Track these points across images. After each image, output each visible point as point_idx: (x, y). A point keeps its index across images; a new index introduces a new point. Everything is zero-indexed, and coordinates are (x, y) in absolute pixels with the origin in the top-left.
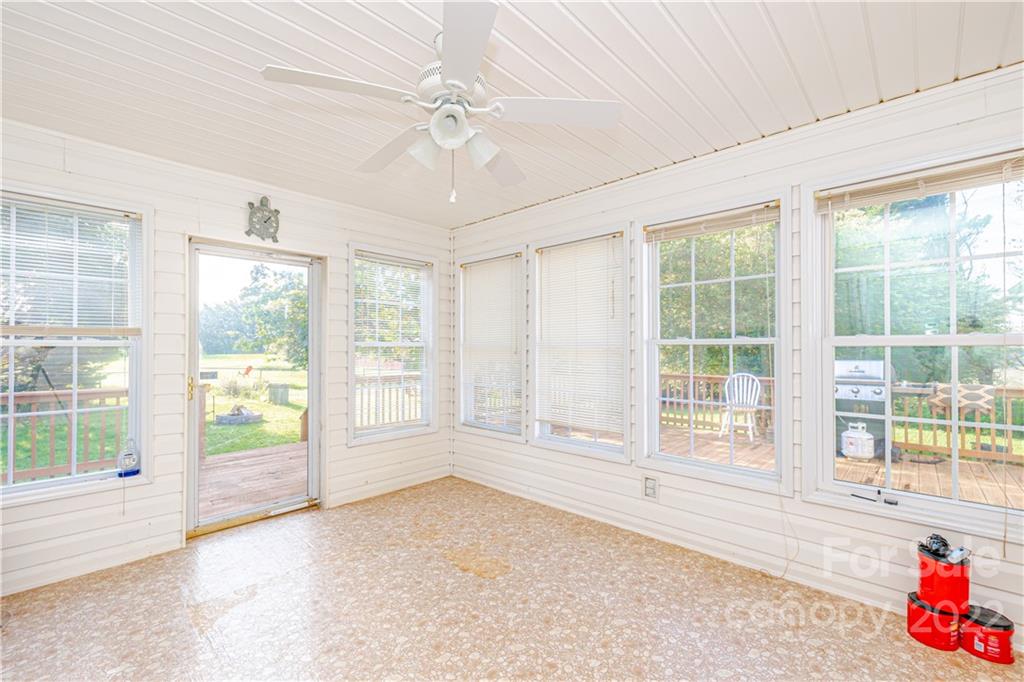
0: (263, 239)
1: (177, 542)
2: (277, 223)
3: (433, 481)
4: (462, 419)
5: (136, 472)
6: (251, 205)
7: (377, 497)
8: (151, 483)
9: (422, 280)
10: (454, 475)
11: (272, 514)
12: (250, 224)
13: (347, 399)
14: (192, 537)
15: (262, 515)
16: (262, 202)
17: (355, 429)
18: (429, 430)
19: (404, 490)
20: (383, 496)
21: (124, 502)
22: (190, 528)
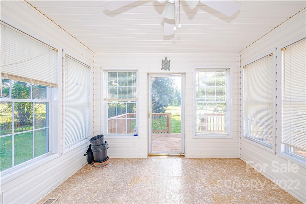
1: (145, 156)
2: (170, 65)
3: (229, 158)
4: (244, 135)
5: (137, 135)
6: (162, 60)
7: (204, 159)
8: (139, 139)
9: (225, 76)
10: (241, 158)
11: (170, 155)
12: (162, 66)
13: (193, 121)
14: (150, 156)
16: (165, 59)
17: (196, 132)
18: (228, 137)
19: (215, 159)
20: (206, 159)
21: (134, 142)
22: (149, 153)
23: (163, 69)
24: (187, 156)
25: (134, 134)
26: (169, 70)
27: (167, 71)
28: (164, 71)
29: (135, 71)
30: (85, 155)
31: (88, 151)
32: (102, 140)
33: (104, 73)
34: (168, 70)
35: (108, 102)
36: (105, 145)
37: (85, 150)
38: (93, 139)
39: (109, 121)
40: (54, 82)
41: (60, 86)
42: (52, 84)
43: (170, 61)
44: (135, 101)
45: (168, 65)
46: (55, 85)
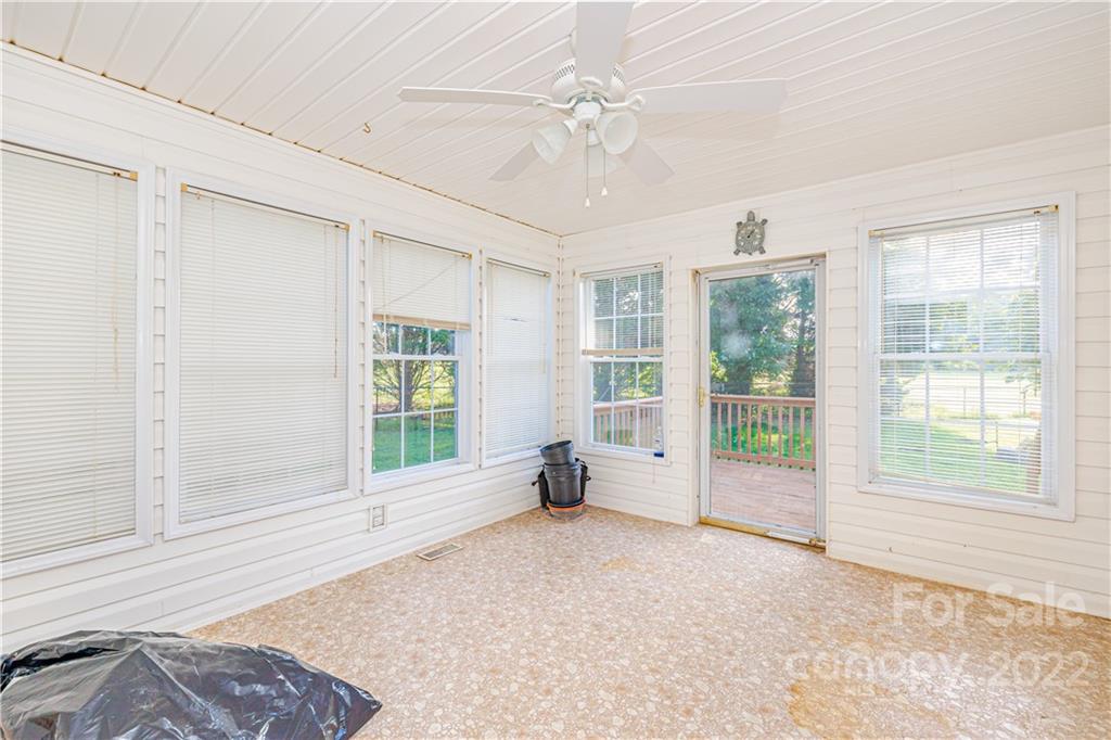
0: (750, 254)
1: (686, 517)
2: (763, 235)
5: (662, 456)
8: (668, 467)
11: (769, 534)
13: (857, 428)
14: (701, 523)
15: (762, 532)
21: (654, 474)
22: (703, 515)
23: (741, 254)
24: (832, 550)
25: (656, 451)
26: (763, 252)
27: (757, 256)
28: (744, 258)
29: (655, 270)
30: (534, 484)
31: (540, 476)
32: (566, 453)
33: (581, 285)
34: (758, 252)
35: (592, 358)
36: (573, 465)
37: (533, 474)
38: (549, 450)
39: (596, 410)
40: (464, 320)
41: (475, 330)
42: (461, 324)
43: (765, 221)
44: (657, 356)
45: (759, 236)
46: (467, 327)
